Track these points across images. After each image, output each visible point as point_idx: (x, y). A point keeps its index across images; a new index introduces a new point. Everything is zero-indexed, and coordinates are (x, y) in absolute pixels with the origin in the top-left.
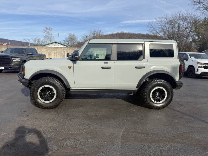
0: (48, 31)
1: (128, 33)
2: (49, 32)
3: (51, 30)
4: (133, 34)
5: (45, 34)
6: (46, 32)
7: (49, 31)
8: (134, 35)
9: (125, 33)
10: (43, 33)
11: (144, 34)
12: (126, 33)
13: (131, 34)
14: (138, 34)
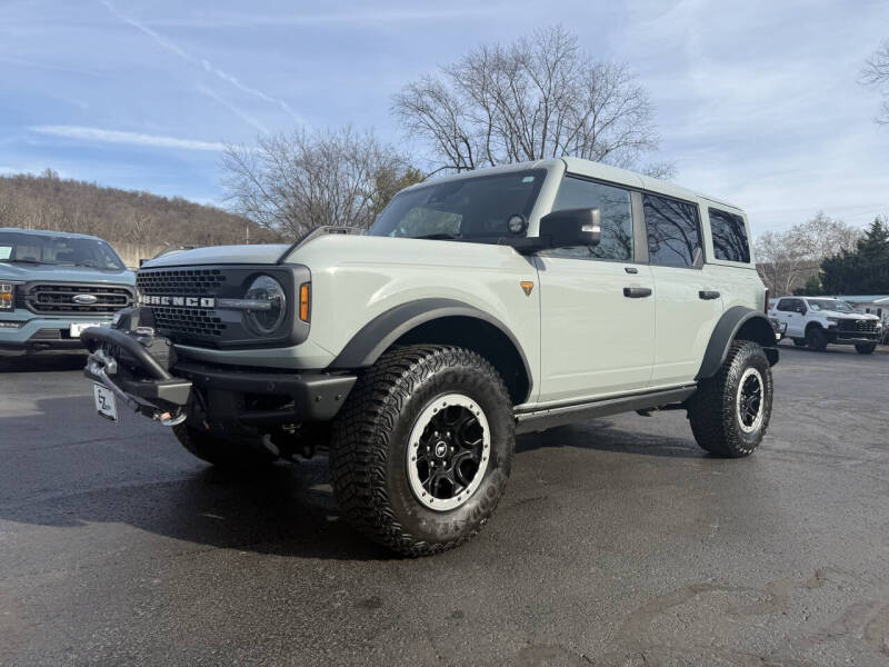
1: (84, 184)
4: (111, 192)
8: (120, 198)
9: (65, 183)
11: (165, 199)
12: (71, 184)
13: (103, 190)
14: (134, 195)
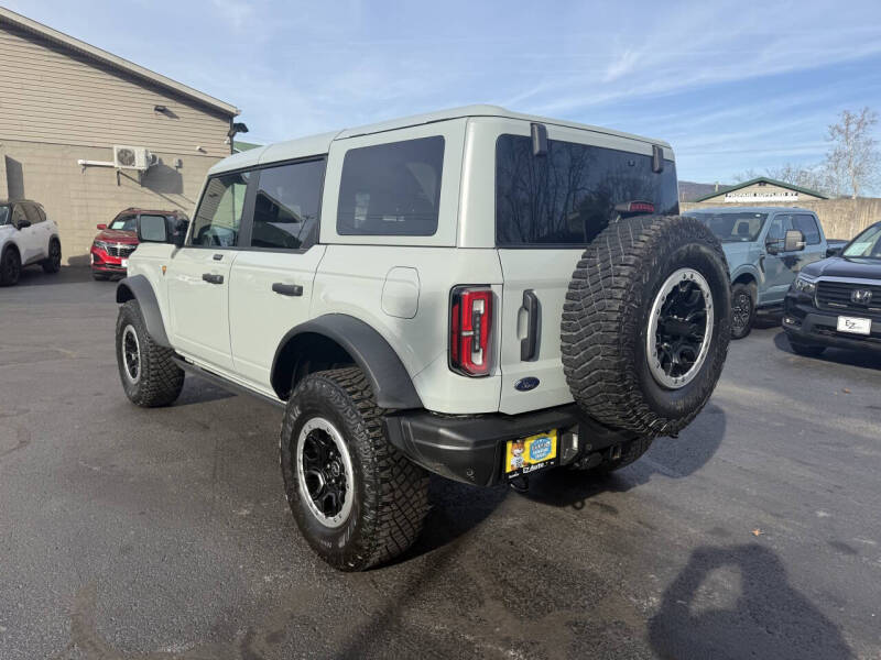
0: (853, 127)
2: (861, 131)
3: (872, 122)
5: (835, 142)
6: (841, 137)
7: (859, 127)
10: (828, 140)
